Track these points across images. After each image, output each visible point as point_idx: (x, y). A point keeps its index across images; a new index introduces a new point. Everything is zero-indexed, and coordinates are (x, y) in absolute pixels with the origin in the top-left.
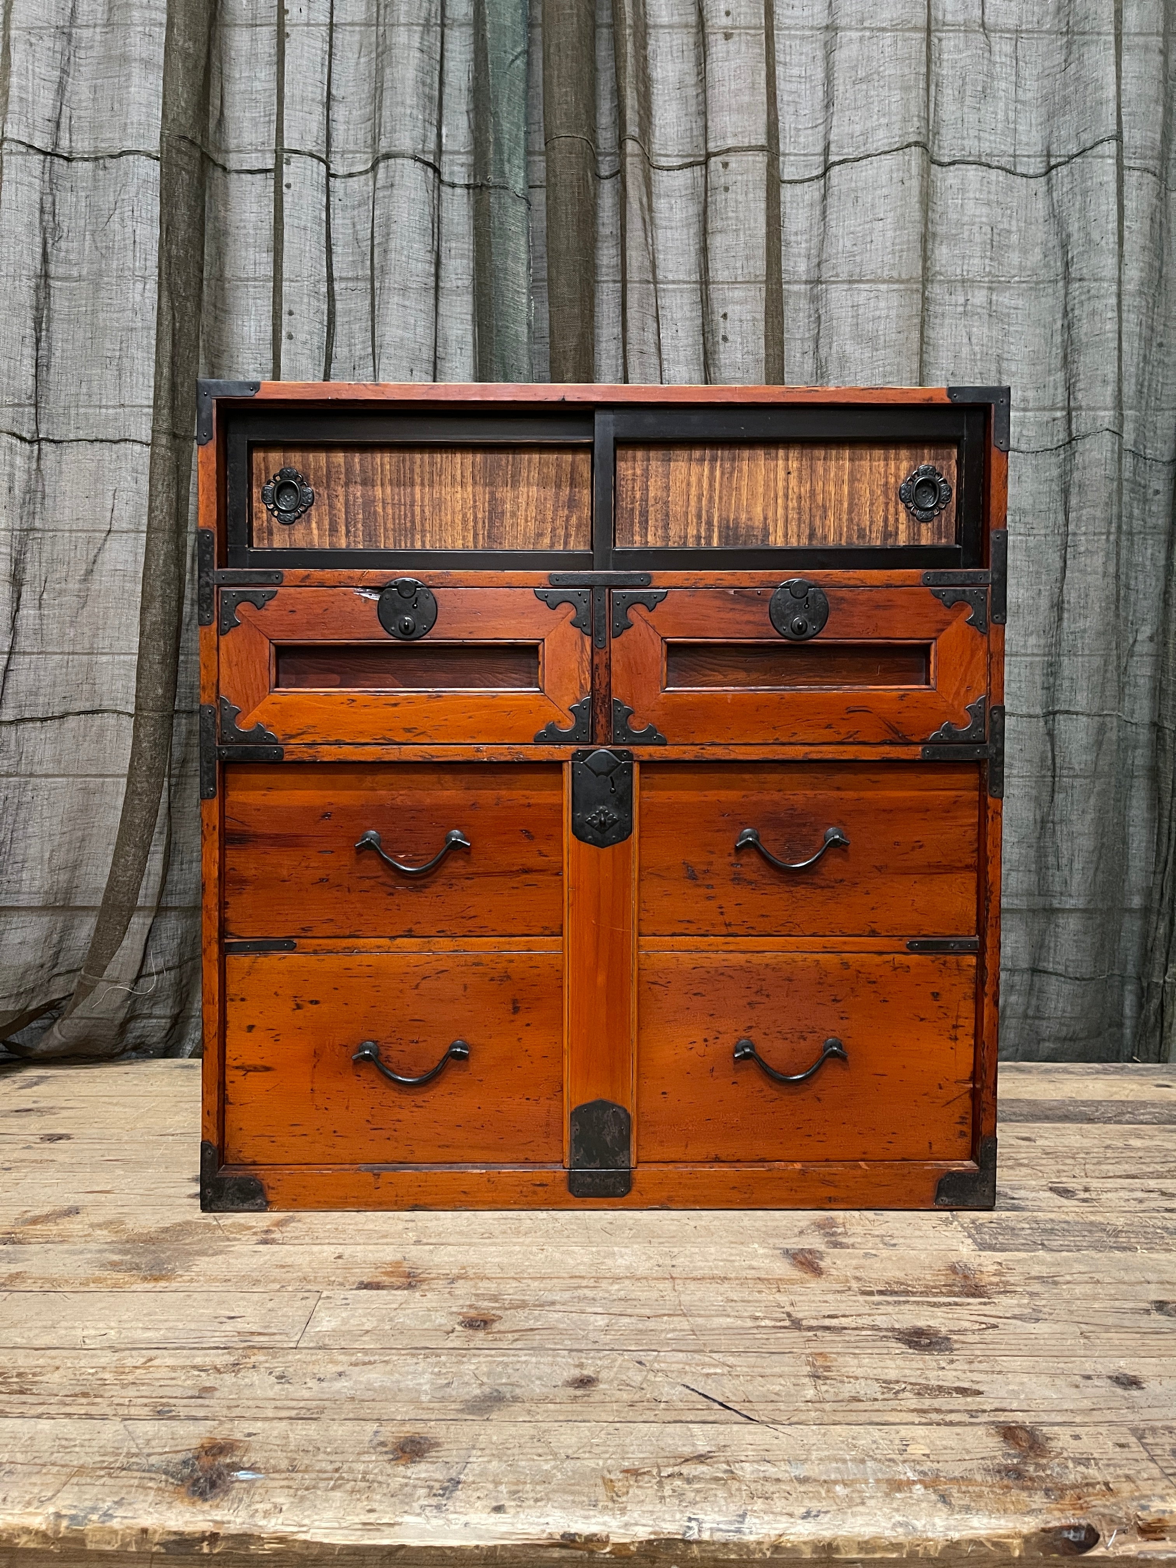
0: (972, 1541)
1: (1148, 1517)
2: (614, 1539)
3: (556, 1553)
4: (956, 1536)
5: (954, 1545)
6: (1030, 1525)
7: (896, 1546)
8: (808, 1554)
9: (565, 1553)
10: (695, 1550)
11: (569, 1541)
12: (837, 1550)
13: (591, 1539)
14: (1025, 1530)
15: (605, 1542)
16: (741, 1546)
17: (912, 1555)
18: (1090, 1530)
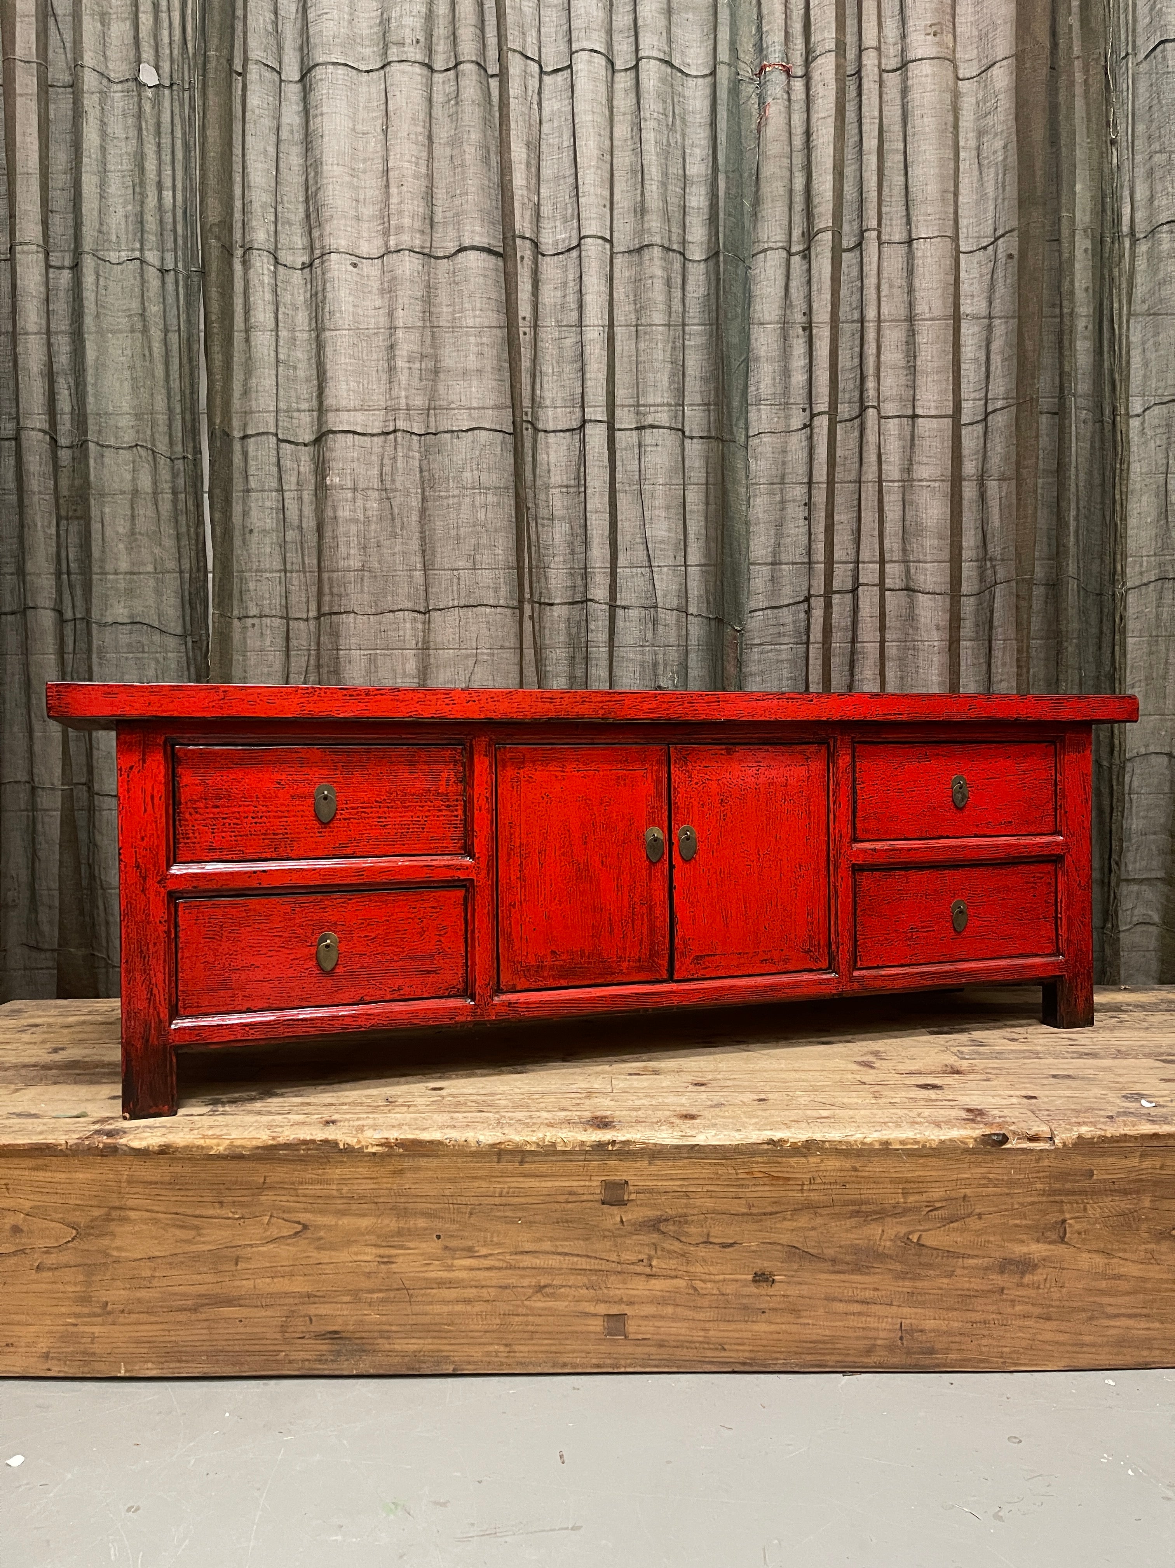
0: (950, 1140)
1: (1032, 1133)
2: (791, 1140)
3: (766, 1147)
4: (943, 1138)
5: (942, 1142)
6: (977, 1133)
7: (917, 1142)
8: (877, 1146)
9: (770, 1147)
10: (827, 1145)
11: (771, 1142)
12: (890, 1144)
13: (780, 1140)
14: (975, 1136)
15: (786, 1142)
16: (847, 1143)
17: (924, 1146)
18: (1004, 1135)
